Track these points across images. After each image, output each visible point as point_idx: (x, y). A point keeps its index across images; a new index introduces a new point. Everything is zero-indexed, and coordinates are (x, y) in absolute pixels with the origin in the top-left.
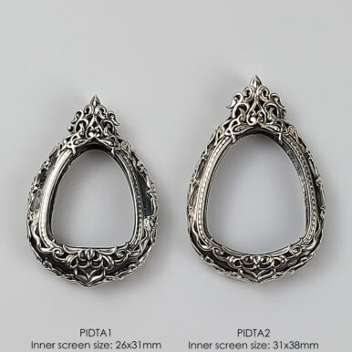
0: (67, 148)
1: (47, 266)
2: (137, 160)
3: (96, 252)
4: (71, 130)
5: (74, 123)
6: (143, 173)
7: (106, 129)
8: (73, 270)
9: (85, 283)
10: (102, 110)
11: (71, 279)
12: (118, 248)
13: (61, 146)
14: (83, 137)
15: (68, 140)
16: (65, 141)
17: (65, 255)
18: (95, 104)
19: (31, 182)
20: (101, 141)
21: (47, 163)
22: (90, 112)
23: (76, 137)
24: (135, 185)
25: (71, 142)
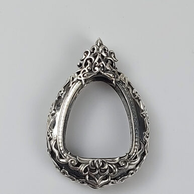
0: (78, 80)
1: (64, 173)
2: (133, 89)
3: (103, 162)
4: (80, 66)
5: (83, 60)
6: (138, 98)
7: (108, 65)
8: (85, 176)
9: (94, 186)
10: (105, 50)
11: (83, 183)
12: (120, 158)
13: (73, 79)
14: (90, 71)
15: (78, 73)
16: (76, 75)
17: (79, 164)
18: (99, 45)
19: (50, 107)
20: (105, 74)
21: (62, 92)
22: (95, 51)
23: (85, 71)
24: (132, 108)
25: (81, 75)
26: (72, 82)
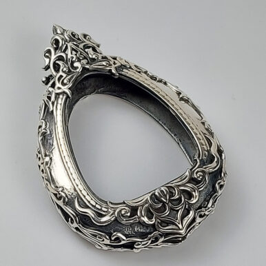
0: (57, 95)
13: (49, 98)
14: (69, 72)
15: (53, 85)
16: (51, 89)
22: (60, 43)
23: (61, 77)
25: (58, 85)
26: (50, 103)
